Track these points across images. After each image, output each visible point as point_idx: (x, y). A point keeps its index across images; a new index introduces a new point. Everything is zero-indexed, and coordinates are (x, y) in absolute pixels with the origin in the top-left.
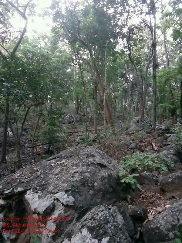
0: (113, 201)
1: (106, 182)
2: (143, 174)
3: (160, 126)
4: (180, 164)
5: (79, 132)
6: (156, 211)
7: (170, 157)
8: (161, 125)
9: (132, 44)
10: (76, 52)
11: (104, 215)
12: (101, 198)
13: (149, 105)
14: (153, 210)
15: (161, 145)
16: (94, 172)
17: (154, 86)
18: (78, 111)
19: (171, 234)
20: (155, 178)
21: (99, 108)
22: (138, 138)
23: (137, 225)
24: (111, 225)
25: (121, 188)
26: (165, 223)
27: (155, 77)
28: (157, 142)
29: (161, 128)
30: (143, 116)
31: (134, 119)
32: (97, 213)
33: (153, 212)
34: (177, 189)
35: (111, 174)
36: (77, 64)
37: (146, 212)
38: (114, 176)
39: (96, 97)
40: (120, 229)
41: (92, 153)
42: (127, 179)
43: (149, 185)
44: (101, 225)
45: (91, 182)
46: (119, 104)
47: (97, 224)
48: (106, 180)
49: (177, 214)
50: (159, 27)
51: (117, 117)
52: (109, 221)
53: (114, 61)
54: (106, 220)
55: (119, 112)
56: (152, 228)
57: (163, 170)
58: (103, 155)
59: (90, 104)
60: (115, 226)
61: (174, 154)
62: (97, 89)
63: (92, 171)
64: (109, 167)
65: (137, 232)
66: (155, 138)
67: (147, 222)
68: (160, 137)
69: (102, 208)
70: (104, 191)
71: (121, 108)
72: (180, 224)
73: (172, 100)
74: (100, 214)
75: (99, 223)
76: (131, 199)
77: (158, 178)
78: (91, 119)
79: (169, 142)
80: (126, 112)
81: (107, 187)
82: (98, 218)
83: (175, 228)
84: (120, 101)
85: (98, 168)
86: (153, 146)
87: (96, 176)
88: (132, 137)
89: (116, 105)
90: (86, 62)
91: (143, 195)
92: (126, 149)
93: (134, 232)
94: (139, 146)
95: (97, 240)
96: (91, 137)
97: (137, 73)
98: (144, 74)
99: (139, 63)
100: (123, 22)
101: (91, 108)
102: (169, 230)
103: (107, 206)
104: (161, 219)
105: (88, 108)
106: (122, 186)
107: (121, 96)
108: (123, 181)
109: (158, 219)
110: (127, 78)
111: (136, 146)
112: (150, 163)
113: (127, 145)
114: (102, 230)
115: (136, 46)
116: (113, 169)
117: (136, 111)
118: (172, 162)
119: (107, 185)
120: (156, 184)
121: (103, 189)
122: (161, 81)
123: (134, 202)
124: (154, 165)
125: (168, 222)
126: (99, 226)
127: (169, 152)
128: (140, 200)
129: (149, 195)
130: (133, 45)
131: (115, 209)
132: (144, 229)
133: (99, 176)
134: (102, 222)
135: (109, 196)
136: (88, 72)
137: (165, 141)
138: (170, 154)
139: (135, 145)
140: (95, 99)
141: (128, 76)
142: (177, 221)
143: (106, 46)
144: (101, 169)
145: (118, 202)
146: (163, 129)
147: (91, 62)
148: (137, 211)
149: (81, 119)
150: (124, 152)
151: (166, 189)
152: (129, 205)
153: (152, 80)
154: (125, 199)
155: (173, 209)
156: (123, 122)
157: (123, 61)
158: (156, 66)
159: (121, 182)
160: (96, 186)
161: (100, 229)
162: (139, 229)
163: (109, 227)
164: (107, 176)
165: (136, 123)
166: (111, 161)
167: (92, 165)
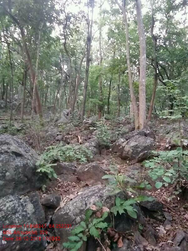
0: (26, 191)
1: (20, 171)
2: (62, 164)
3: (87, 120)
4: (98, 156)
5: (2, 120)
6: (69, 199)
7: (91, 149)
8: (89, 119)
9: (69, 33)
10: (4, 27)
11: (13, 205)
12: (13, 189)
13: (80, 99)
14: (66, 198)
15: (87, 138)
16: (7, 161)
17: (86, 80)
18: (3, 96)
19: (78, 219)
20: (73, 168)
21: (29, 96)
22: (66, 130)
23: (49, 213)
24: (20, 215)
25: (37, 178)
26: (74, 208)
27: (87, 71)
28: (82, 135)
29: (88, 122)
30: (73, 110)
31: (64, 112)
32: (5, 204)
33: (65, 199)
34: (91, 178)
35: (27, 163)
36: (5, 41)
37: (58, 200)
38: (30, 166)
39: (25, 83)
40: (29, 218)
41: (7, 141)
42: (44, 168)
43: (67, 175)
44: (7, 216)
45: (2, 171)
46: (51, 94)
47: (4, 215)
48: (20, 169)
49: (86, 199)
50: (96, 22)
51: (48, 108)
52: (18, 210)
53: (49, 47)
54: (14, 210)
55: (50, 103)
56: (62, 214)
57: (83, 161)
58: (20, 143)
59: (19, 90)
60: (23, 216)
61: (94, 147)
62: (27, 75)
63: (4, 159)
64: (26, 156)
65: (48, 220)
66: (81, 131)
67: (58, 210)
68: (86, 131)
69: (12, 198)
70: (17, 182)
71: (52, 99)
72: (87, 208)
73: (101, 97)
74: (8, 205)
75: (6, 213)
76: (46, 189)
77: (77, 168)
78: (18, 107)
79: (93, 136)
80: (58, 104)
81: (21, 176)
82: (5, 208)
83: (82, 212)
84: (52, 92)
85: (13, 157)
86: (78, 139)
87: (9, 166)
88: (60, 129)
89: (48, 95)
90: (17, 42)
91: (59, 185)
92: (52, 141)
93: (45, 220)
94: (65, 138)
95: (2, 231)
96: (16, 126)
97: (71, 65)
98: (78, 68)
99: (73, 54)
100: (61, 7)
101: (19, 95)
102: (77, 215)
103: (18, 197)
104: (71, 206)
105: (16, 94)
106: (39, 176)
107: (54, 86)
108: (39, 170)
109: (69, 205)
110: (61, 68)
111: (63, 138)
112: (72, 154)
113: (53, 136)
114: (8, 221)
115: (72, 37)
116: (30, 158)
117: (68, 104)
118: (92, 154)
119: (21, 175)
120: (74, 174)
121: (16, 178)
122: (93, 77)
123: (48, 192)
124: (76, 156)
125: (77, 208)
126: (5, 217)
127: (91, 144)
128: (55, 189)
129: (65, 184)
130: (69, 35)
131: (27, 198)
132: (55, 216)
133: (12, 165)
134: (9, 213)
135: (22, 186)
136: (18, 53)
137: (90, 134)
138: (92, 146)
139: (61, 137)
140: (24, 85)
141: (62, 67)
142: (85, 206)
143: (41, 29)
144: (16, 158)
145: (31, 193)
146: (89, 123)
147: (22, 42)
148: (50, 200)
149: (6, 105)
150: (50, 143)
151: (82, 178)
152: (44, 194)
153: (85, 74)
154: (40, 189)
155: (83, 195)
156: (54, 113)
157: (58, 50)
158: (89, 60)
159: (37, 171)
160: (8, 176)
161: (6, 220)
162: (51, 217)
163: (16, 218)
164: (22, 165)
165: (66, 115)
166: (29, 151)
167: (6, 153)
